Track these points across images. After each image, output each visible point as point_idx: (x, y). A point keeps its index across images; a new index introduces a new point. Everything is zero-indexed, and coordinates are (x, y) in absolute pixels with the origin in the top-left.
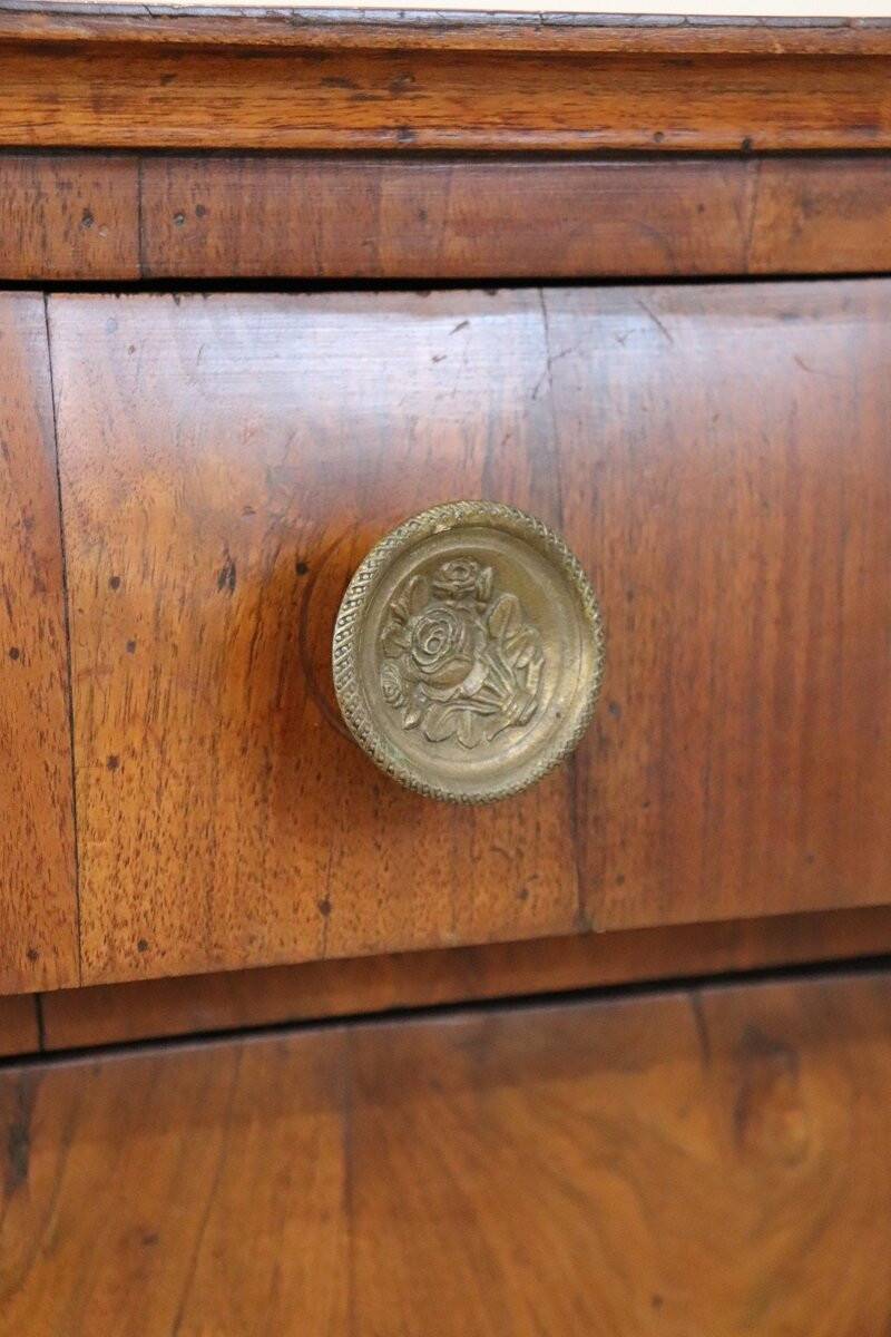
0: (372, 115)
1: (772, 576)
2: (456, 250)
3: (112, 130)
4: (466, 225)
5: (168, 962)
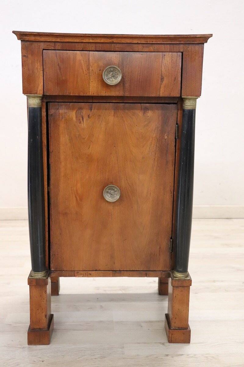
0: (111, 40)
1: (139, 73)
2: (117, 49)
3: (93, 41)
4: (118, 48)
5: (95, 95)
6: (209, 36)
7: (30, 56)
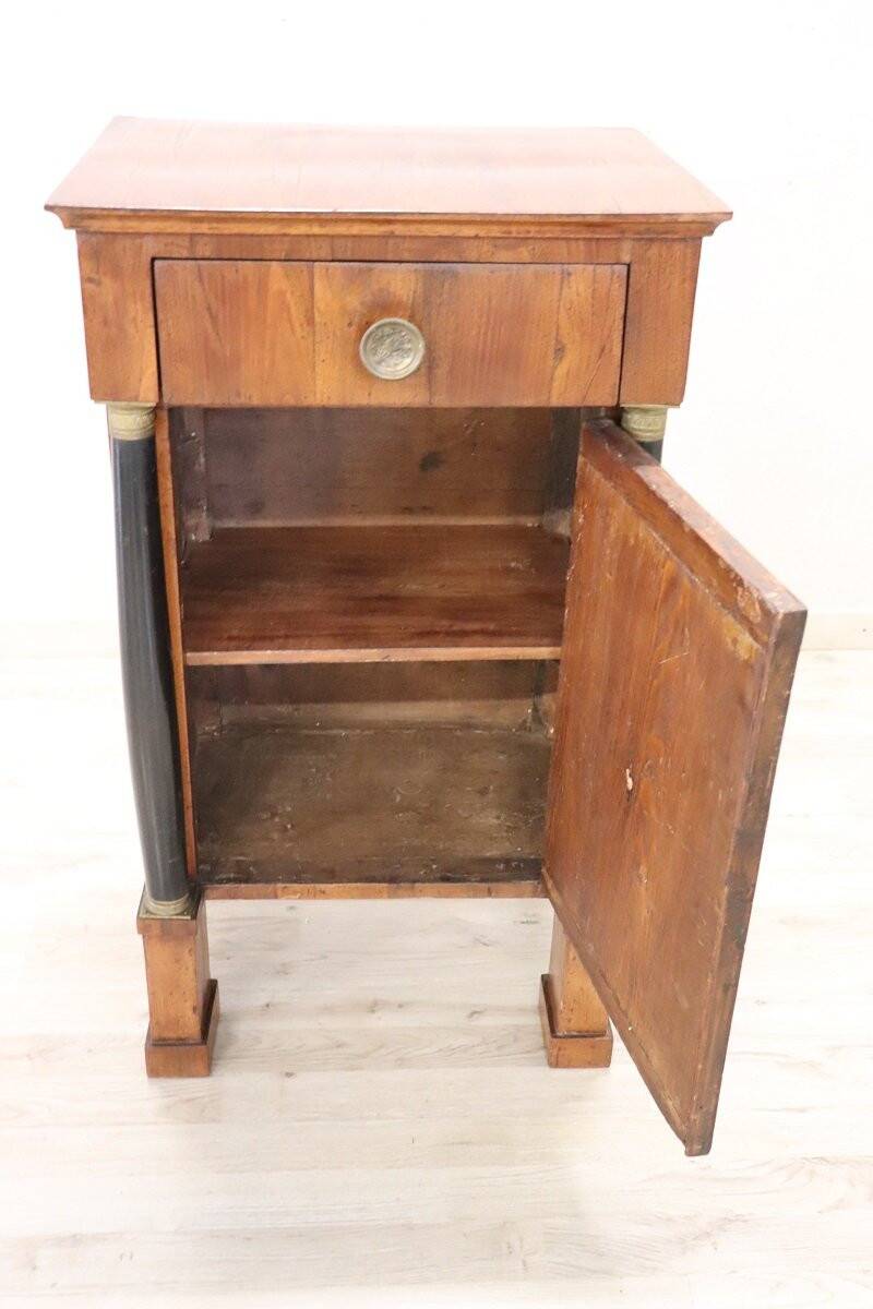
0: (385, 230)
3: (323, 232)
4: (409, 250)
5: (334, 401)
6: (720, 217)
7: (107, 281)
